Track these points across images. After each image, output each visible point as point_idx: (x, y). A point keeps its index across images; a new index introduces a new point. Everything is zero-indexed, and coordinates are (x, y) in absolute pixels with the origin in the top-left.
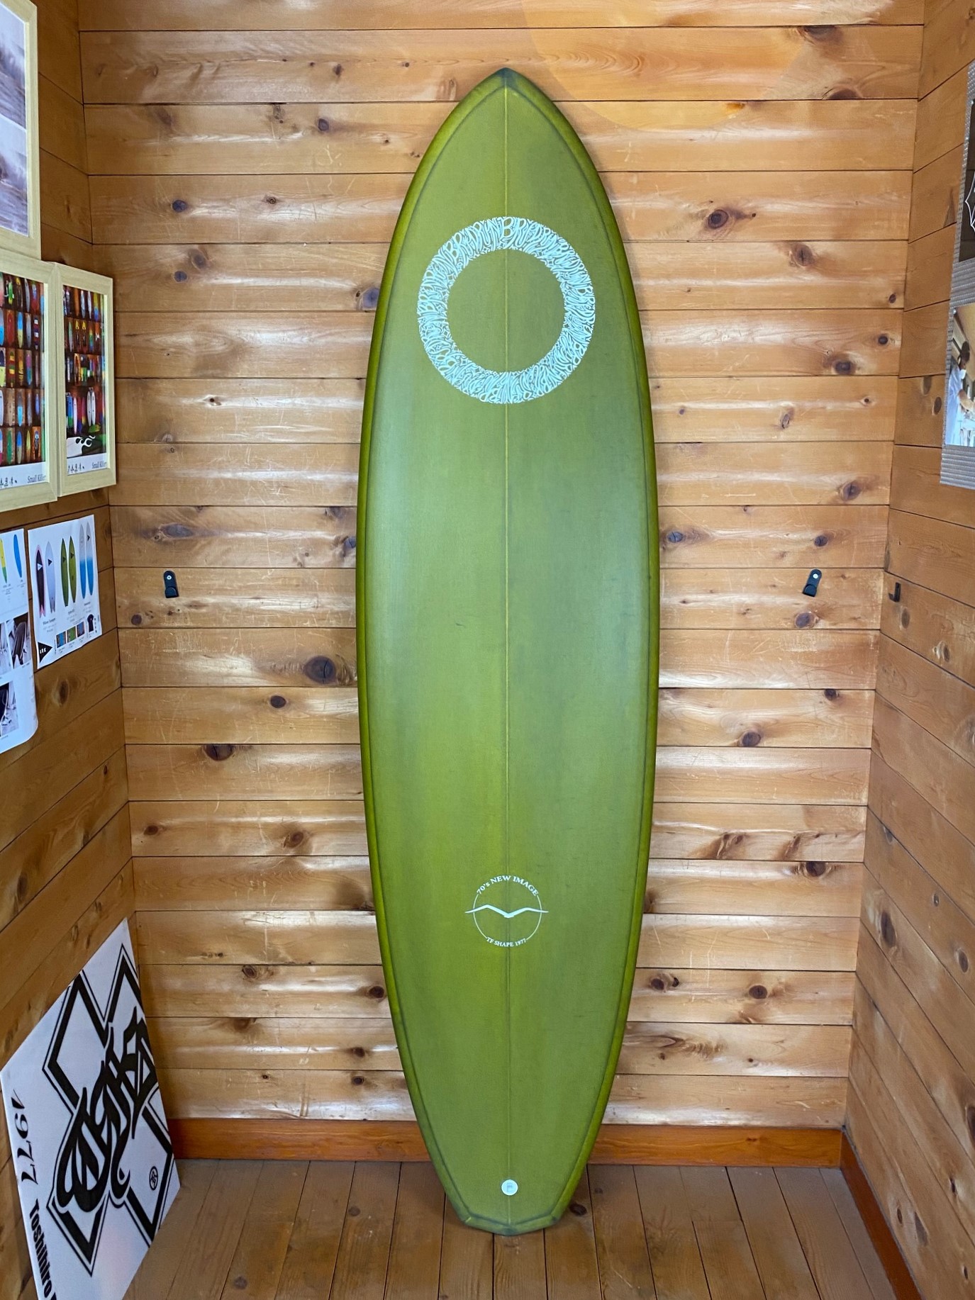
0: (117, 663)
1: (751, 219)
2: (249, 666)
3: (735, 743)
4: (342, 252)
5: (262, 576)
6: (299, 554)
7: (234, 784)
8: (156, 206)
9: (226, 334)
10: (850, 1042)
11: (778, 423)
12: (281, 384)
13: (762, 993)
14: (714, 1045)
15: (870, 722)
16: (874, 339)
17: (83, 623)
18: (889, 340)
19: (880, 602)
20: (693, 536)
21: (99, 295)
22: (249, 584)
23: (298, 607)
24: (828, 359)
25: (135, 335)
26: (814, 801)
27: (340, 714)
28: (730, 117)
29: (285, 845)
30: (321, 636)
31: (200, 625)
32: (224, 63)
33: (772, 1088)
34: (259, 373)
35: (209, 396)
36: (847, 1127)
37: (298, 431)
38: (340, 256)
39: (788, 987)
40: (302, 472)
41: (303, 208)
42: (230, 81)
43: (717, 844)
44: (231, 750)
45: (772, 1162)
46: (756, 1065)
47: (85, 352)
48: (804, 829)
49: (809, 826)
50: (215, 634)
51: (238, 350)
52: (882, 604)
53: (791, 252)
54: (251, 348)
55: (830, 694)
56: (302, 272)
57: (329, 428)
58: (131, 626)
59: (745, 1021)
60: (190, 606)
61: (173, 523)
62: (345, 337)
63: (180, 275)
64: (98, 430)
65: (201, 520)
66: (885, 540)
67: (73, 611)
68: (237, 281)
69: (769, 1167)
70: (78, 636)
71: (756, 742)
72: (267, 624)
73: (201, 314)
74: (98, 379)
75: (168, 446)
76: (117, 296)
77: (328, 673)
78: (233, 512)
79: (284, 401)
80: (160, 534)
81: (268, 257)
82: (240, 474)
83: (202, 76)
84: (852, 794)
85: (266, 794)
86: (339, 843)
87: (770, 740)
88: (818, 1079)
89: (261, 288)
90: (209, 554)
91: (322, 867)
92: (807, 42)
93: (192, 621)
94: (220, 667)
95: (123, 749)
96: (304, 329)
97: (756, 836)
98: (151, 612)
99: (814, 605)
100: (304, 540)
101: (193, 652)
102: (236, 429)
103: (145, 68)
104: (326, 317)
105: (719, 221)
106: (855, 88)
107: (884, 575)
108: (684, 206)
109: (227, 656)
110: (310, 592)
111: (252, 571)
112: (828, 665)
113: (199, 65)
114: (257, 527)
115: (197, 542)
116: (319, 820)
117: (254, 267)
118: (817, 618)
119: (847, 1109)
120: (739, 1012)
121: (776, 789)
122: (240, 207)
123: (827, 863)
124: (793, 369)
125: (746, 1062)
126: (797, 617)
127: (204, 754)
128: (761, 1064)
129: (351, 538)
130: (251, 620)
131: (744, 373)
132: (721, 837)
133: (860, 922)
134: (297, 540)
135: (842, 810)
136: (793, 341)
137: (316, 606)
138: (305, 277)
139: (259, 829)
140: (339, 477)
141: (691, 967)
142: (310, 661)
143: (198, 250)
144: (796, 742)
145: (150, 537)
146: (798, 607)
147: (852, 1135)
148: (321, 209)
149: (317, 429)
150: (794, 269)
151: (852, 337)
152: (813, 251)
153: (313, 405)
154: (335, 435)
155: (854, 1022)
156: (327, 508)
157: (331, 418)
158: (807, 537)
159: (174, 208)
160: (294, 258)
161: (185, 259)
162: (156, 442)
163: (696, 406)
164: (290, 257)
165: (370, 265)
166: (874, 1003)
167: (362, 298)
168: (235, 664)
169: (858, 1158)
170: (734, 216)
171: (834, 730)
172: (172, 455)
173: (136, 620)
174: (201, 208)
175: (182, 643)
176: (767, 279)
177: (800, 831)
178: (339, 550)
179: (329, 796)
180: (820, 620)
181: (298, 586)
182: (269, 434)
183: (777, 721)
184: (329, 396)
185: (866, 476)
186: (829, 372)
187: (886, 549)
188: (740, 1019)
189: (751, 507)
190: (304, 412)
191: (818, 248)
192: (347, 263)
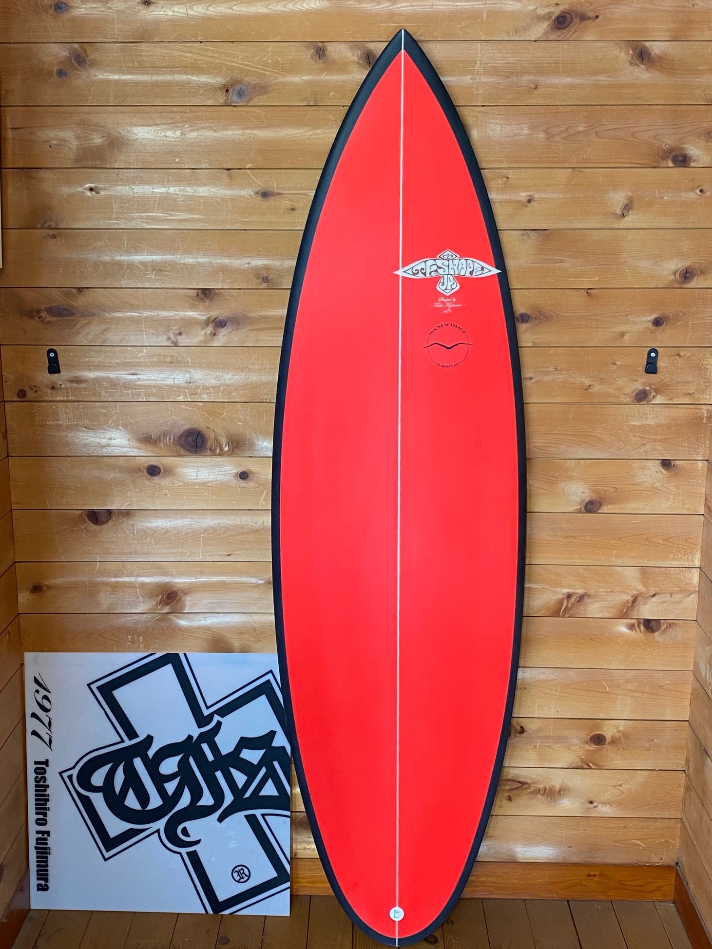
1: (593, 20)
2: (126, 438)
3: (577, 509)
4: (213, 51)
5: (138, 354)
6: (173, 333)
7: (112, 546)
8: (39, 7)
9: (103, 127)
10: (683, 786)
11: (619, 212)
12: (155, 174)
13: (602, 740)
14: (558, 787)
15: (703, 490)
20: (539, 317)
22: (126, 361)
23: (172, 383)
24: (666, 152)
25: (19, 128)
26: (651, 564)
27: (212, 482)
29: (160, 603)
30: (193, 409)
31: (81, 399)
33: (612, 828)
34: (135, 164)
35: (88, 185)
36: (680, 865)
37: (171, 218)
38: (210, 55)
39: (626, 735)
40: (175, 256)
41: (176, 9)
43: (561, 602)
44: (110, 516)
45: (609, 896)
46: (595, 807)
48: (641, 588)
49: (645, 586)
50: (95, 407)
51: (116, 143)
53: (631, 52)
54: (128, 140)
55: (666, 464)
56: (175, 70)
57: (201, 215)
58: (17, 399)
59: (586, 766)
60: (71, 381)
61: (56, 304)
62: (215, 131)
63: (61, 72)
65: (80, 302)
68: (116, 77)
69: (608, 901)
71: (597, 509)
72: (143, 398)
73: (83, 108)
75: (52, 232)
77: (200, 443)
78: (112, 294)
79: (159, 190)
80: (44, 314)
81: (142, 56)
82: (117, 258)
84: (686, 556)
85: (142, 556)
86: (210, 601)
87: (610, 507)
88: (653, 820)
89: (136, 84)
90: (88, 333)
91: (195, 624)
93: (73, 395)
94: (100, 438)
95: (10, 513)
96: (177, 122)
97: (596, 595)
98: (35, 386)
99: (652, 381)
100: (176, 320)
101: (75, 424)
102: (114, 216)
104: (197, 111)
105: (564, 23)
108: (532, 8)
109: (107, 428)
110: (182, 369)
111: (129, 348)
112: (664, 438)
114: (133, 308)
115: (77, 323)
116: (193, 580)
117: (131, 65)
118: (653, 394)
119: (680, 847)
120: (580, 758)
121: (615, 552)
122: (117, 9)
123: (662, 621)
124: (634, 161)
125: (586, 804)
126: (636, 392)
127: (85, 519)
128: (600, 805)
129: (221, 318)
130: (128, 395)
131: (587, 165)
132: (563, 596)
133: (692, 675)
134: (171, 320)
135: (677, 571)
136: (633, 135)
137: (189, 381)
138: (177, 73)
139: (137, 587)
140: (210, 261)
141: (536, 716)
142: (183, 433)
143: (79, 48)
144: (633, 509)
145: (34, 317)
146: (635, 383)
147: (684, 871)
148: (192, 9)
149: (189, 216)
150: (634, 67)
151: (688, 132)
152: (651, 51)
153: (185, 193)
154: (205, 222)
155: (687, 767)
156: (198, 290)
157: (202, 207)
158: (645, 319)
159: (55, 8)
160: (168, 57)
161: (66, 57)
162: (39, 228)
163: (543, 195)
164: (162, 56)
165: (239, 63)
166: (704, 749)
167: (231, 94)
168: (113, 436)
169: (689, 893)
170: (578, 18)
171: (669, 498)
172: (54, 240)
173: (22, 394)
174: (81, 10)
175: (64, 415)
176: (609, 77)
177: (637, 591)
178: (210, 329)
179: (201, 558)
180: (656, 396)
181: (171, 363)
182: (144, 221)
183: (616, 489)
184: (200, 185)
185: (700, 262)
186: (667, 164)
188: (581, 764)
189: (594, 290)
190: (177, 200)
191: (656, 48)
192: (217, 61)
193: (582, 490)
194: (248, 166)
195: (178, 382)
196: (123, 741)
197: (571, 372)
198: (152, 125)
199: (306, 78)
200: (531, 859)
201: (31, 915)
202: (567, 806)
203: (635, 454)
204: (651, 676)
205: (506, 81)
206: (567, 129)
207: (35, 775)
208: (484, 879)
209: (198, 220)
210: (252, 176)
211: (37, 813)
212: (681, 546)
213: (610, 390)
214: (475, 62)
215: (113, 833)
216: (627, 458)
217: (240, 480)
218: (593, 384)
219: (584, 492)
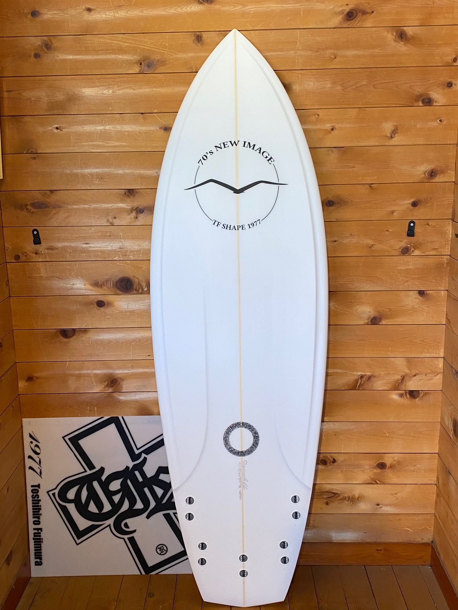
0: (6, 283)
1: (371, 14)
2: (83, 284)
3: (366, 322)
4: (131, 40)
5: (89, 231)
6: (111, 218)
7: (76, 351)
8: (21, 14)
9: (63, 89)
10: (435, 494)
11: (389, 135)
12: (98, 118)
13: (384, 466)
14: (357, 496)
15: (445, 309)
16: (445, 85)
18: (453, 85)
20: (339, 202)
22: (81, 236)
23: (111, 249)
24: (418, 97)
25: (11, 91)
26: (413, 356)
27: (137, 310)
29: (107, 386)
30: (125, 265)
31: (54, 260)
33: (391, 521)
34: (84, 112)
35: (55, 126)
36: (434, 542)
37: (108, 145)
38: (129, 42)
39: (399, 463)
40: (111, 169)
41: (107, 14)
43: (357, 381)
44: (74, 332)
45: (391, 563)
46: (381, 508)
48: (407, 371)
49: (409, 370)
50: (63, 265)
51: (72, 99)
52: (451, 240)
53: (395, 34)
54: (79, 97)
55: (421, 293)
56: (108, 52)
57: (126, 143)
58: (15, 261)
59: (374, 483)
60: (48, 249)
61: (37, 201)
62: (134, 89)
63: (36, 55)
65: (54, 198)
66: (453, 202)
68: (71, 57)
69: (390, 565)
71: (378, 322)
72: (93, 259)
73: (51, 77)
75: (33, 156)
77: (130, 286)
78: (72, 193)
79: (99, 128)
80: (29, 207)
81: (87, 43)
82: (75, 171)
84: (435, 350)
85: (95, 357)
86: (138, 384)
87: (387, 321)
88: (417, 515)
89: (83, 61)
90: (58, 218)
91: (129, 398)
93: (49, 258)
94: (67, 284)
95: (11, 333)
96: (109, 85)
97: (379, 376)
98: (26, 253)
99: (411, 241)
100: (112, 209)
101: (50, 276)
102: (72, 145)
104: (123, 78)
105: (352, 16)
107: (452, 223)
108: (331, 7)
109: (71, 278)
110: (117, 240)
111: (83, 228)
112: (420, 277)
114: (85, 202)
115: (51, 212)
116: (127, 371)
117: (80, 49)
118: (412, 249)
119: (434, 532)
120: (371, 478)
121: (390, 349)
122: (71, 14)
123: (421, 391)
124: (397, 103)
125: (375, 506)
126: (401, 248)
127: (59, 334)
128: (384, 506)
129: (140, 207)
130: (84, 256)
131: (368, 106)
132: (358, 377)
133: (440, 424)
134: (109, 209)
135: (429, 360)
136: (397, 86)
137: (121, 247)
138: (109, 54)
139: (92, 377)
140: (133, 172)
141: (343, 452)
142: (119, 279)
143: (47, 40)
144: (401, 322)
145: (24, 209)
146: (402, 242)
147: (437, 547)
148: (118, 14)
149: (119, 144)
150: (397, 43)
151: (432, 83)
152: (407, 32)
153: (116, 129)
154: (129, 147)
155: (438, 482)
156: (126, 190)
157: (127, 137)
158: (407, 202)
159: (31, 15)
160: (103, 43)
161: (39, 45)
162: (25, 153)
163: (340, 125)
164: (100, 43)
165: (147, 47)
166: (448, 471)
167: (143, 66)
168: (75, 282)
169: (440, 560)
170: (361, 13)
171: (423, 315)
172: (34, 161)
173: (17, 257)
174: (48, 15)
175: (44, 270)
176: (381, 50)
177: (404, 373)
178: (134, 214)
179: (132, 358)
180: (414, 250)
181: (110, 236)
182: (90, 147)
183: (390, 309)
184: (125, 124)
185: (441, 165)
186: (418, 104)
187: (453, 208)
188: (371, 481)
189: (374, 185)
190: (111, 134)
191: (410, 31)
192: (134, 45)
194: (155, 111)
195: (114, 248)
196: (86, 471)
197: (361, 237)
198: (94, 87)
199: (190, 55)
200: (342, 540)
201: (31, 580)
202: (363, 507)
203: (401, 288)
204: (414, 426)
205: (316, 54)
206: (355, 84)
207: (33, 494)
208: (312, 553)
209: (124, 146)
210: (158, 118)
211: (34, 518)
212: (431, 344)
213: (385, 248)
214: (297, 42)
215: (81, 528)
216: (397, 290)
218: (374, 244)
219: (370, 312)
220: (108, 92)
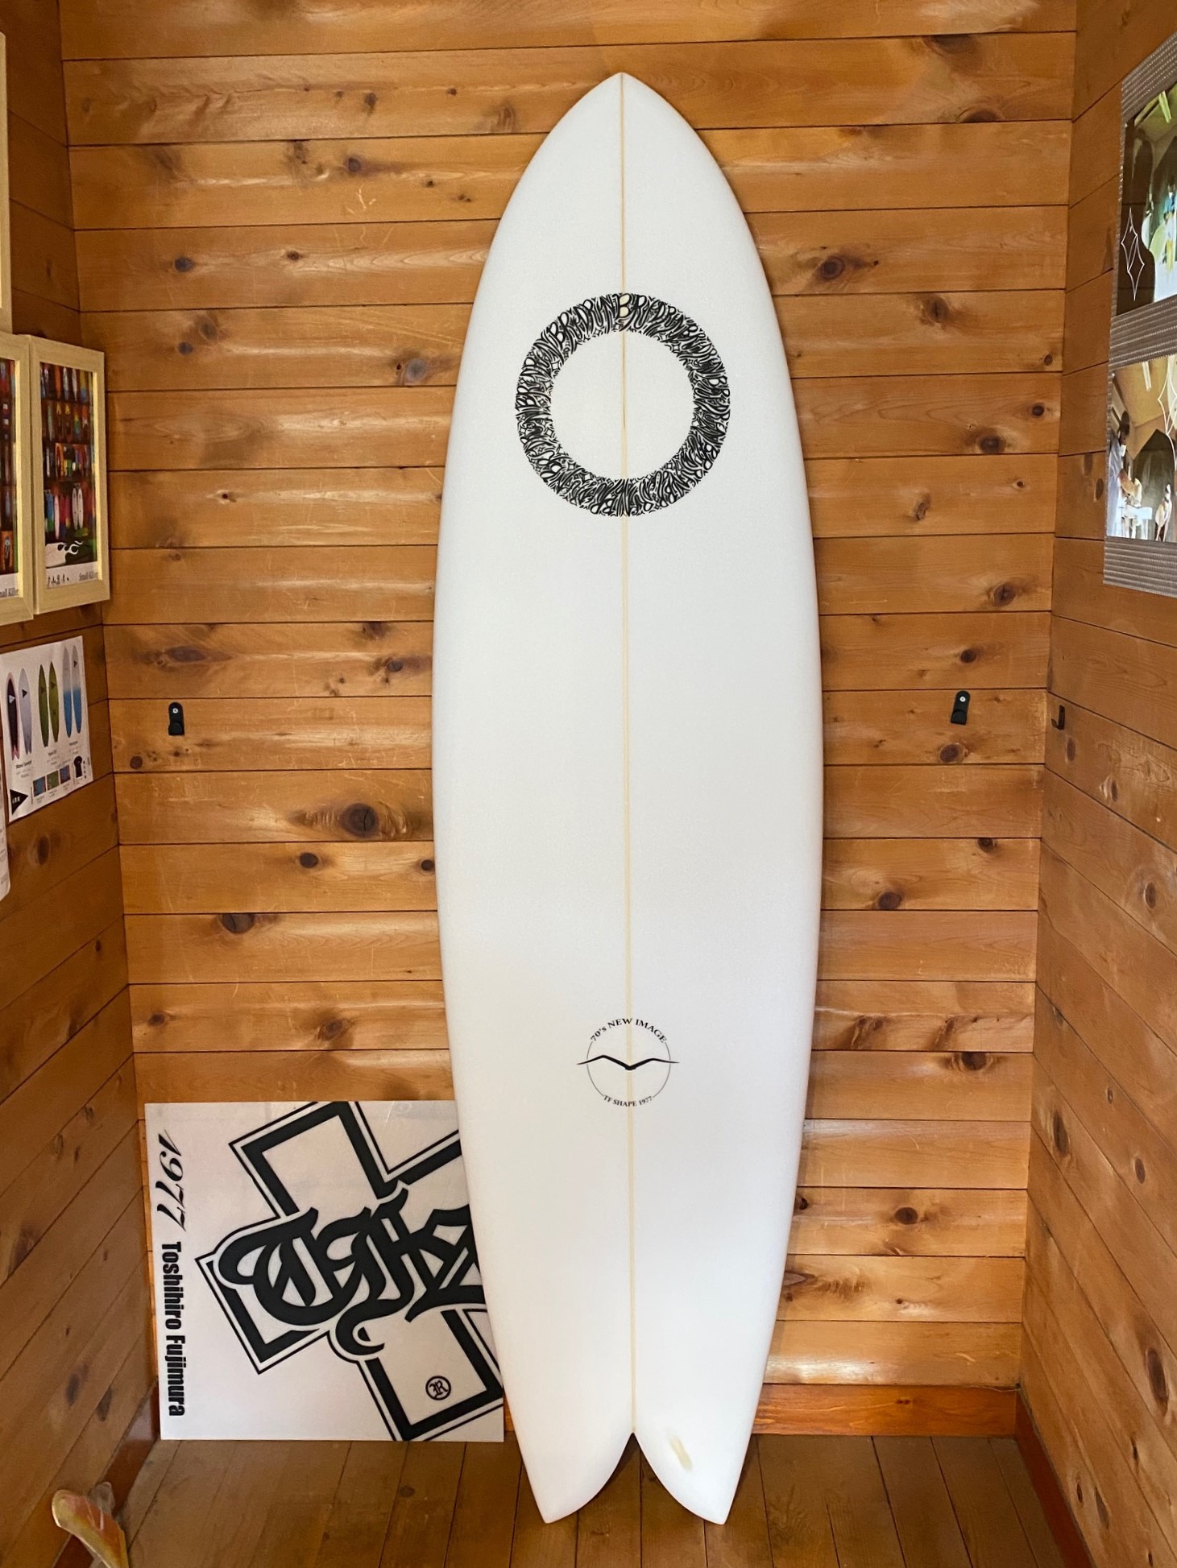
0: (112, 815)
1: (872, 267)
2: (273, 817)
3: (869, 906)
4: (380, 317)
5: (287, 708)
6: (333, 680)
7: (256, 962)
8: (155, 264)
9: (241, 416)
10: (1024, 1277)
11: (911, 513)
12: (307, 476)
13: (911, 1217)
14: (854, 1283)
15: (1035, 879)
16: (1028, 410)
17: (68, 767)
18: (1046, 410)
19: (1044, 730)
21: (86, 373)
22: (271, 717)
23: (331, 744)
24: (970, 435)
25: (130, 420)
26: (969, 977)
27: (385, 874)
28: (845, 145)
29: (319, 1038)
30: (360, 779)
31: (213, 768)
32: (236, 95)
33: (928, 1337)
34: (281, 462)
35: (221, 492)
36: (1022, 1386)
37: (330, 531)
38: (376, 322)
39: (944, 1210)
40: (335, 580)
41: (331, 264)
42: (241, 115)
43: (851, 1030)
44: (252, 921)
45: (928, 1430)
46: (905, 1308)
47: (70, 439)
48: (958, 1010)
49: (964, 1008)
50: (232, 778)
51: (257, 437)
52: (1047, 732)
53: (922, 307)
54: (272, 432)
55: (986, 843)
56: (331, 341)
57: (367, 527)
58: (131, 770)
59: (892, 1253)
60: (200, 745)
61: (180, 645)
62: (384, 419)
63: (185, 347)
64: (86, 534)
65: (213, 642)
66: (1048, 653)
67: (55, 752)
68: (255, 351)
69: (927, 1437)
70: (62, 782)
71: (895, 904)
72: (294, 766)
73: (213, 393)
74: (87, 471)
75: (173, 552)
76: (110, 374)
77: (370, 824)
78: (253, 630)
79: (312, 496)
80: (165, 658)
81: (288, 324)
82: (260, 584)
83: (208, 110)
84: (1016, 967)
85: (297, 974)
86: (384, 1033)
87: (913, 901)
88: (984, 1325)
89: (282, 360)
90: (221, 681)
91: (368, 1064)
92: (935, 55)
93: (203, 764)
94: (237, 819)
95: (120, 921)
96: (334, 408)
97: (899, 1020)
98: (154, 753)
99: (960, 734)
100: (337, 663)
101: (205, 801)
102: (255, 529)
103: (140, 102)
104: (360, 394)
105: (832, 271)
106: (995, 108)
107: (1048, 697)
108: (791, 253)
109: (246, 805)
110: (344, 726)
111: (276, 701)
112: (981, 808)
113: (205, 98)
114: (281, 648)
115: (208, 670)
116: (360, 1005)
117: (274, 336)
118: (965, 750)
119: (1020, 1362)
120: (884, 1241)
121: (921, 961)
122: (256, 264)
123: (988, 1054)
124: (930, 448)
125: (894, 1305)
126: (942, 748)
127: (219, 927)
128: (912, 1305)
129: (395, 658)
130: (275, 761)
131: (867, 454)
132: (853, 1023)
133: (1029, 1127)
134: (330, 663)
135: (1005, 988)
136: (927, 413)
137: (353, 742)
138: (334, 346)
139: (287, 1017)
140: (381, 589)
141: (822, 1185)
142: (348, 810)
143: (206, 316)
144: (944, 904)
145: (152, 663)
146: (942, 737)
147: (1027, 1395)
148: (352, 262)
149: (351, 529)
150: (925, 326)
151: (999, 408)
152: (947, 304)
153: (345, 499)
154: (372, 536)
155: (1027, 1253)
156: (365, 624)
157: (368, 516)
158: (950, 652)
159: (176, 267)
160: (321, 325)
161: (191, 328)
162: (156, 548)
164: (316, 324)
165: (413, 331)
166: (1046, 1226)
167: (404, 372)
168: (256, 815)
169: (1033, 1423)
170: (851, 265)
171: (991, 889)
172: (176, 564)
173: (137, 762)
174: (209, 266)
175: (190, 791)
176: (893, 339)
177: (953, 1014)
178: (382, 673)
179: (372, 977)
180: (969, 753)
181: (331, 718)
182: (293, 535)
183: (921, 878)
184: (365, 488)
185: (1022, 577)
186: (972, 450)
187: (1049, 662)
188: (885, 1249)
189: (883, 616)
190: (337, 508)
191: (955, 301)
192: (386, 329)
193: (874, 879)
194: (427, 463)
195: (340, 744)
196: (278, 1217)
197: (857, 724)
198: (301, 413)
200: (821, 1379)
201: (159, 1447)
203: (943, 831)
204: (973, 1129)
206: (840, 409)
207: (164, 1263)
209: (364, 534)
210: (432, 476)
211: (167, 1313)
212: (1009, 954)
213: (906, 747)
215: (268, 1338)
216: (932, 836)
217: (422, 871)
218: (886, 738)
219: (877, 883)
220: (330, 425)
